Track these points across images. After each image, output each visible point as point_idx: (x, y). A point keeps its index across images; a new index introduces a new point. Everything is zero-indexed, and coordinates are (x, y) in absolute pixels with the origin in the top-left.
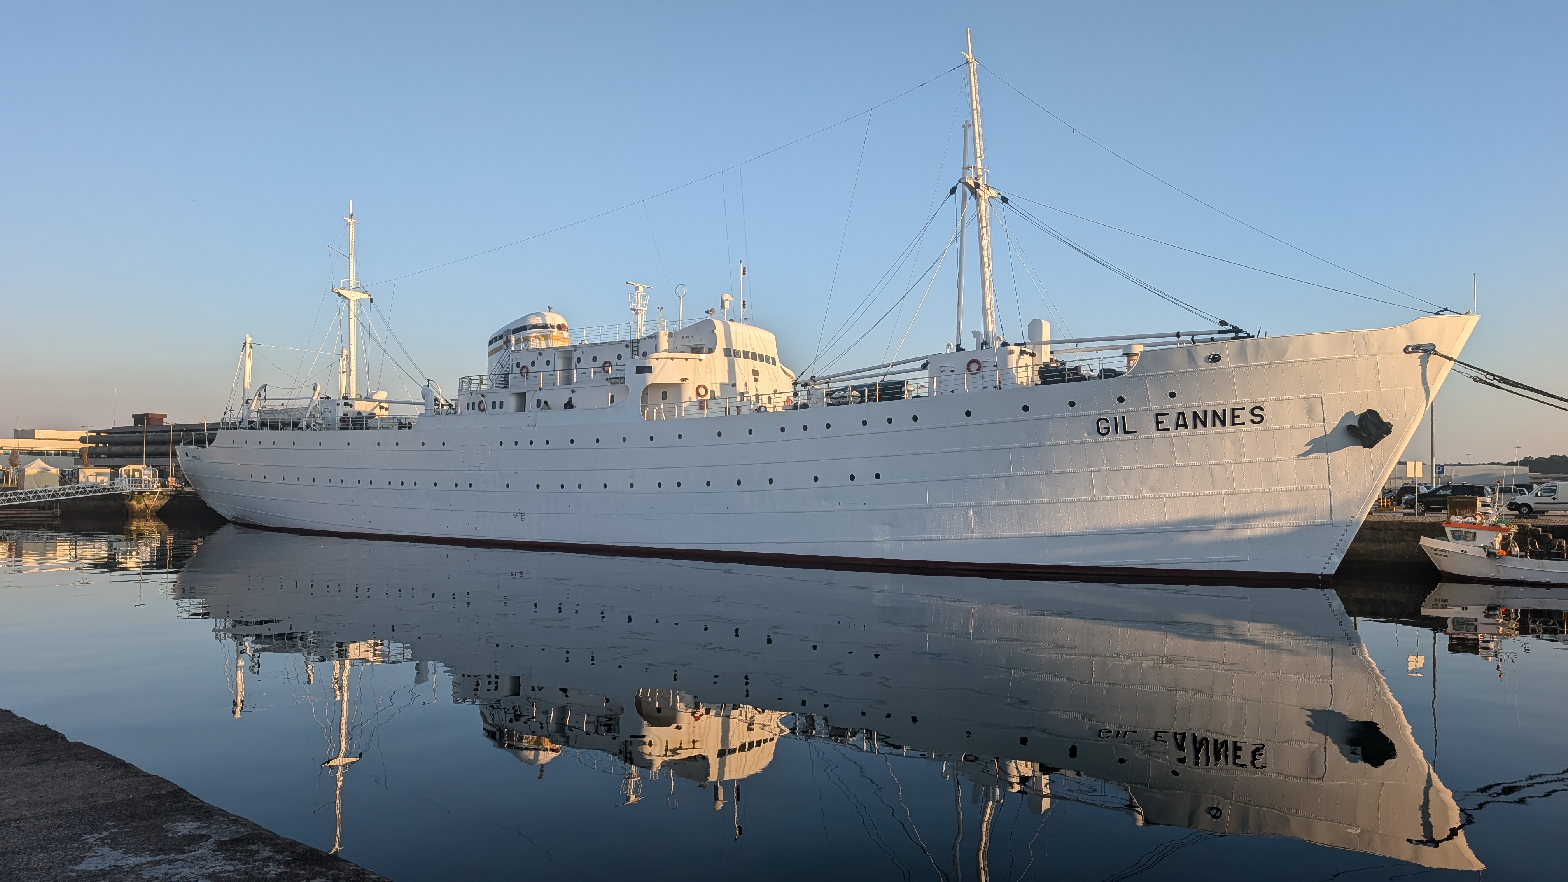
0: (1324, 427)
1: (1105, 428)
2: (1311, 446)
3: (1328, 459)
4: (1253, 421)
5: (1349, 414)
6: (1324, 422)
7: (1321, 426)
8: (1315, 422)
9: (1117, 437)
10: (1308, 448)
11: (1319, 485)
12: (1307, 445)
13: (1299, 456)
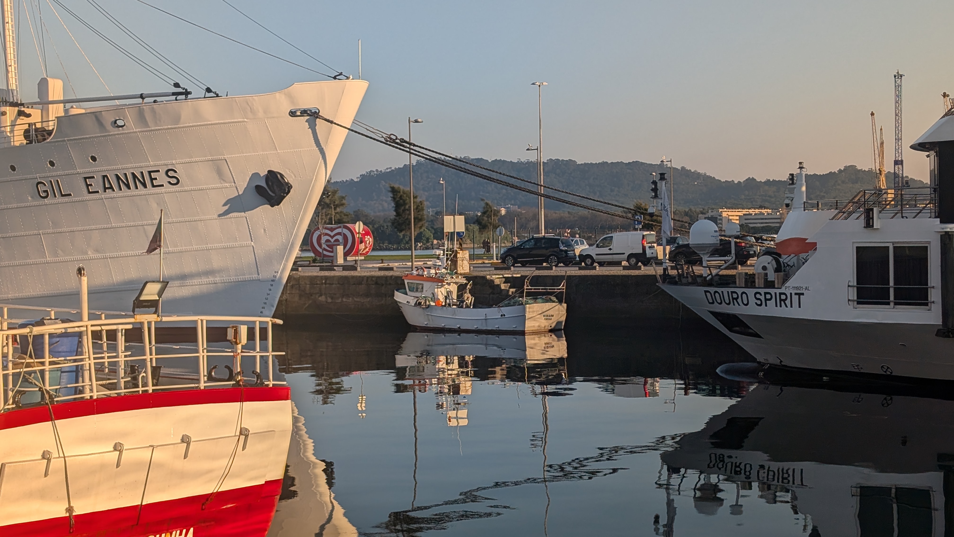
0: (236, 187)
1: (44, 191)
2: (229, 205)
3: (246, 218)
4: (170, 183)
5: (255, 175)
6: (235, 183)
7: (233, 187)
8: (227, 183)
9: (55, 201)
10: (226, 207)
11: (243, 243)
12: (225, 205)
13: (220, 216)
